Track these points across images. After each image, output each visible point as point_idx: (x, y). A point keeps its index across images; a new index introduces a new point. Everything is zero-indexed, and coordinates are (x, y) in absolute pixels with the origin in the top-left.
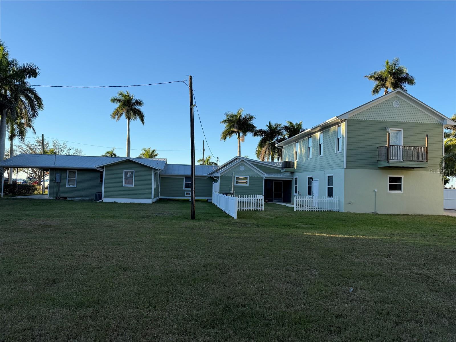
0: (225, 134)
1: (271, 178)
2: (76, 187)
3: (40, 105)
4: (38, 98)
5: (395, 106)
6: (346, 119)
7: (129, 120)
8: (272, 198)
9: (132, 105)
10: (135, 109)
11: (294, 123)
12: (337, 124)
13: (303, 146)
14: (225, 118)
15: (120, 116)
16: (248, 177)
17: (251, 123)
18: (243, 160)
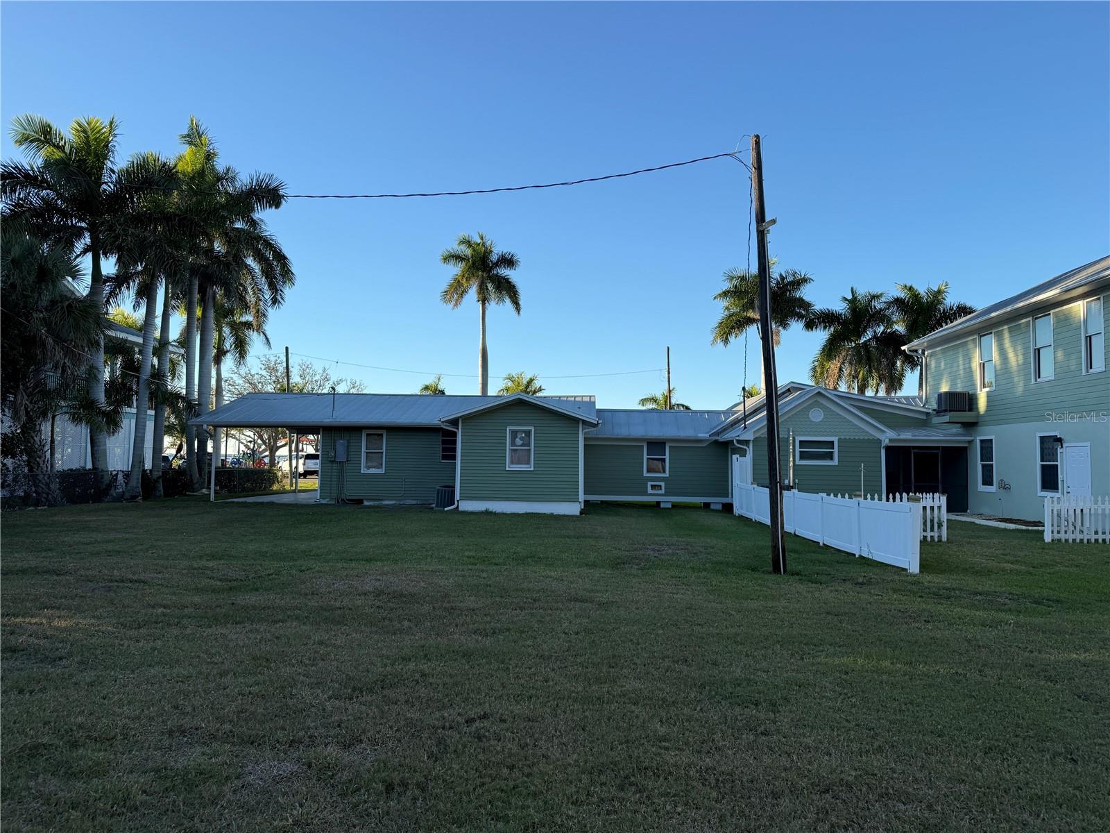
0: (727, 328)
1: (905, 441)
2: (384, 472)
3: (287, 274)
4: (281, 257)
7: (484, 304)
9: (491, 269)
10: (497, 275)
13: (1013, 346)
14: (727, 285)
15: (461, 296)
16: (835, 439)
17: (798, 294)
18: (819, 393)
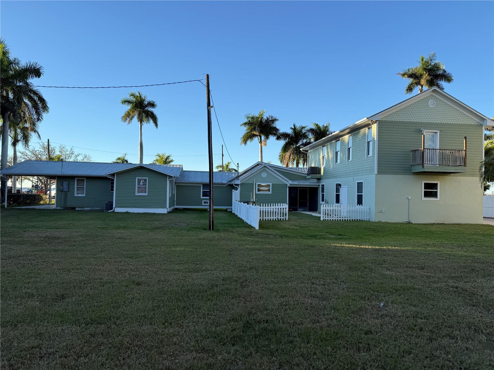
0: (246, 138)
1: (296, 185)
2: (85, 196)
3: (45, 107)
4: (42, 100)
5: (431, 106)
6: (377, 121)
7: (141, 123)
8: (297, 206)
9: (145, 107)
10: (148, 111)
11: (321, 125)
12: (368, 126)
13: (331, 151)
14: (246, 120)
15: (132, 119)
16: (271, 184)
17: (274, 125)
18: (265, 166)
